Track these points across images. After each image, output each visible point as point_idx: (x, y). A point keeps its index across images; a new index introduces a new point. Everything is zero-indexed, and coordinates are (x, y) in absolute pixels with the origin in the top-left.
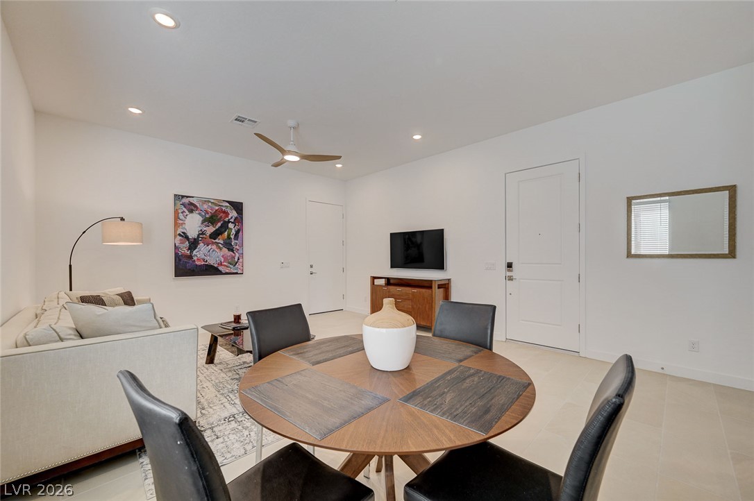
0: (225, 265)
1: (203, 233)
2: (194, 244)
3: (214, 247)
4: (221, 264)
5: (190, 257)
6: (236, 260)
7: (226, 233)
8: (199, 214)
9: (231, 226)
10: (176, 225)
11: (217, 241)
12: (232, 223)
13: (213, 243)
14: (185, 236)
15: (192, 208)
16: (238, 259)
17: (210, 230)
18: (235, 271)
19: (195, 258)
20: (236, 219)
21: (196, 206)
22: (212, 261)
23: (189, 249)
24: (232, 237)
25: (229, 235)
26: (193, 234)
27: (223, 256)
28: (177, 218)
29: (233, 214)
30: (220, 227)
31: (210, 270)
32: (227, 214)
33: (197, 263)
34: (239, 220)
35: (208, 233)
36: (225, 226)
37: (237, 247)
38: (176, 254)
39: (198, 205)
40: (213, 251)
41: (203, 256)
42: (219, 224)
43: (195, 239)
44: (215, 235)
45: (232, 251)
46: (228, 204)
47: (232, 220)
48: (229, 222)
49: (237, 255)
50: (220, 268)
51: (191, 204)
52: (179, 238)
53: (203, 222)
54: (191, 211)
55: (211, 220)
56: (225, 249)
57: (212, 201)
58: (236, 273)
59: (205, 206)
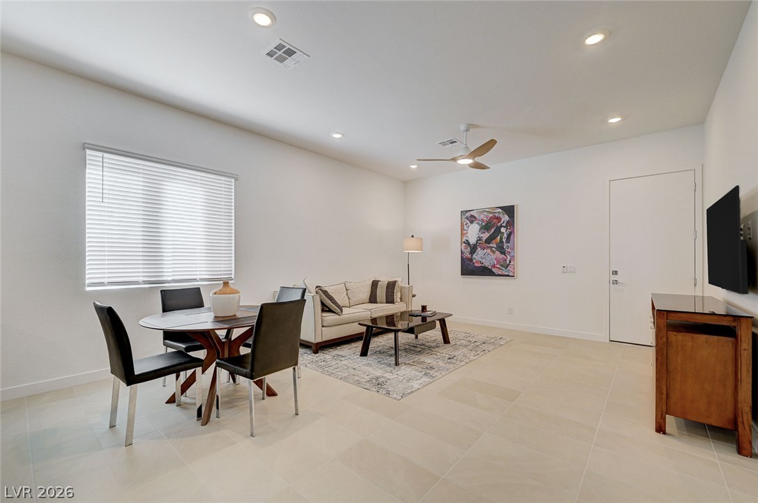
0: (497, 268)
1: (480, 239)
2: (473, 249)
3: (489, 251)
4: (494, 266)
5: (471, 260)
6: (508, 262)
7: (499, 237)
8: (478, 223)
9: (503, 230)
10: (462, 235)
11: (491, 245)
12: (504, 227)
13: (488, 247)
14: (467, 243)
15: (472, 219)
16: (510, 262)
17: (486, 236)
18: (507, 273)
19: (474, 261)
20: (508, 222)
21: (475, 217)
22: (487, 264)
23: (470, 253)
24: (504, 240)
25: (501, 239)
26: (473, 241)
27: (495, 259)
28: (462, 229)
29: (506, 218)
30: (494, 233)
31: (485, 271)
32: (499, 219)
33: (476, 265)
34: (511, 224)
35: (484, 239)
36: (498, 231)
37: (509, 250)
38: (462, 257)
39: (476, 216)
40: (488, 254)
41: (480, 259)
42: (493, 230)
43: (474, 245)
44: (489, 241)
45: (504, 254)
46: (500, 210)
47: (504, 225)
48: (501, 226)
49: (509, 258)
50: (493, 270)
51: (472, 216)
52: (464, 245)
53: (481, 229)
54: (472, 222)
55: (485, 227)
56: (497, 252)
57: (487, 210)
58: (508, 276)
59: (482, 216)
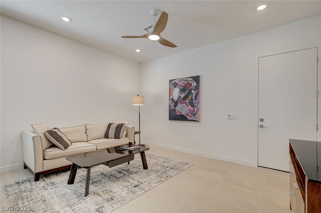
0: (189, 115)
1: (179, 97)
2: (176, 105)
3: (185, 105)
4: (187, 115)
5: (175, 110)
6: (195, 112)
7: (190, 96)
8: (179, 88)
9: (193, 91)
10: (170, 95)
11: (186, 101)
12: (194, 90)
13: (184, 103)
14: (173, 100)
15: (175, 85)
16: (197, 112)
17: (183, 95)
18: (195, 119)
19: (176, 111)
20: (196, 86)
21: (177, 84)
22: (184, 113)
23: (174, 107)
24: (193, 98)
25: (192, 97)
26: (176, 99)
27: (188, 110)
28: (170, 91)
29: (194, 84)
30: (187, 93)
31: (182, 118)
32: (191, 85)
33: (178, 114)
34: (197, 88)
35: (182, 97)
36: (190, 93)
37: (196, 104)
38: (170, 109)
39: (178, 83)
40: (184, 107)
41: (180, 110)
42: (187, 92)
43: (176, 101)
44: (185, 98)
45: (193, 107)
46: (191, 79)
47: (193, 88)
48: (192, 89)
49: (196, 109)
50: (187, 117)
51: (176, 83)
52: (171, 101)
53: (180, 91)
54: (175, 87)
55: (183, 90)
56: (190, 106)
57: (184, 79)
58: (195, 121)
59: (181, 83)
